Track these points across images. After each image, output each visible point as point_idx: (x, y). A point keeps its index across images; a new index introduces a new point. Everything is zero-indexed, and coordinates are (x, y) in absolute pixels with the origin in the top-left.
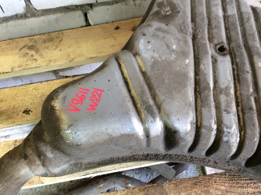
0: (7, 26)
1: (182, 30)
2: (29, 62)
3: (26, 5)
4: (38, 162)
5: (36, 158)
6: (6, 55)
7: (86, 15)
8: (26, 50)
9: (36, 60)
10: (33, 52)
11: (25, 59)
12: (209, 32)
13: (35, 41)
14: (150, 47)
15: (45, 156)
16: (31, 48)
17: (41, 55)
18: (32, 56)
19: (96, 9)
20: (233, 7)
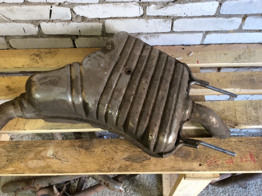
0: (25, 41)
1: (112, 58)
2: (34, 64)
3: (39, 30)
4: (19, 108)
5: (19, 106)
6: (22, 57)
7: (74, 41)
8: (34, 57)
9: (38, 63)
10: (38, 58)
11: (32, 61)
12: (126, 62)
13: (41, 52)
14: (89, 62)
15: (23, 105)
16: (37, 55)
17: (42, 61)
18: (37, 60)
19: (80, 39)
20: (147, 52)
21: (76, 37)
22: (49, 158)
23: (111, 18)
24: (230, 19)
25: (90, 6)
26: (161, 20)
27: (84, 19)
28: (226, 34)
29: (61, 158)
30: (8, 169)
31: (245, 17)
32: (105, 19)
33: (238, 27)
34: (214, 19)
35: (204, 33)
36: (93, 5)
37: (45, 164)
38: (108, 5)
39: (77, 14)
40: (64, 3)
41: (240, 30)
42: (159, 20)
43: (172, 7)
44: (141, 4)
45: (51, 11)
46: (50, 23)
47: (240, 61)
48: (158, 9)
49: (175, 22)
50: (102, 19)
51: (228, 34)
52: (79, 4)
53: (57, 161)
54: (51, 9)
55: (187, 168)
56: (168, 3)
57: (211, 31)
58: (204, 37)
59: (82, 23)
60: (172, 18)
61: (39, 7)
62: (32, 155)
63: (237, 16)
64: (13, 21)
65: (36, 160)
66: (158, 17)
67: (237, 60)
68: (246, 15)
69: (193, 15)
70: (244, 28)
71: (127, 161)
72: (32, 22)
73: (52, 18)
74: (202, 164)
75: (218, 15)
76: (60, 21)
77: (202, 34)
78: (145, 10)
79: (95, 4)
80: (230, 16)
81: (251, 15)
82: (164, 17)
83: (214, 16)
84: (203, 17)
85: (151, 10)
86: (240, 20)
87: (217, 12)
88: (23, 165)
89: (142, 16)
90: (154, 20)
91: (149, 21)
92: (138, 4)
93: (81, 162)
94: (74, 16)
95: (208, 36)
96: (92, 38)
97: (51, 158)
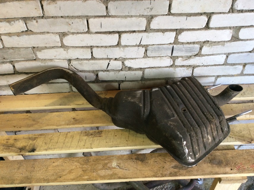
7: (119, 85)
19: (124, 83)
21: (122, 82)
22: (114, 168)
23: (149, 68)
24: (234, 66)
25: (137, 60)
26: (185, 68)
27: (130, 69)
28: (232, 77)
29: (123, 168)
30: (83, 178)
31: (245, 65)
32: (145, 68)
33: (240, 72)
34: (223, 67)
35: (216, 77)
36: (139, 59)
37: (112, 173)
38: (149, 58)
39: (126, 65)
40: (119, 58)
41: (242, 74)
42: (184, 68)
43: (193, 59)
44: (172, 58)
45: (109, 63)
46: (105, 72)
47: (245, 96)
48: (184, 61)
49: (195, 70)
50: (143, 68)
51: (233, 77)
52: (129, 59)
53: (121, 170)
54: (109, 62)
55: (222, 172)
56: (191, 57)
57: (221, 76)
58: (216, 80)
59: (129, 72)
60: (193, 67)
61: (101, 61)
62: (101, 166)
63: (239, 64)
64: (80, 71)
65: (105, 170)
66: (183, 66)
67: (243, 95)
68: (245, 63)
69: (208, 64)
70: (244, 73)
71: (175, 168)
72: (93, 72)
73: (108, 69)
74: (232, 169)
75: (226, 64)
76: (113, 70)
77: (214, 78)
78: (174, 61)
79: (140, 58)
80: (234, 64)
81: (249, 63)
82: (187, 66)
83: (223, 65)
84: (215, 65)
85: (179, 62)
86: (241, 67)
87: (225, 62)
88: (95, 174)
89: (171, 66)
90: (180, 68)
91: (177, 69)
92: (170, 58)
93: (140, 170)
94: (124, 67)
95: (219, 79)
96: (133, 82)
97: (115, 168)
